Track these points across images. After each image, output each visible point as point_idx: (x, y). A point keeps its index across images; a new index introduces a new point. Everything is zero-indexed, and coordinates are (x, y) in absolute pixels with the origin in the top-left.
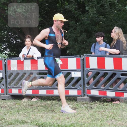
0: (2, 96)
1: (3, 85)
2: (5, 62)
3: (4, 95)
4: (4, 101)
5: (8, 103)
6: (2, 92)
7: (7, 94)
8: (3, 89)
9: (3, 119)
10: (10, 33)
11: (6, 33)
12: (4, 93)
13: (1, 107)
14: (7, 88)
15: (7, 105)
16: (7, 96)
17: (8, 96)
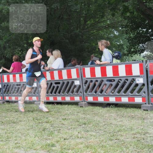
0: (143, 106)
1: (145, 92)
2: (146, 65)
3: (146, 105)
4: (146, 112)
5: (151, 114)
6: (143, 101)
7: (149, 104)
8: (145, 97)
9: (147, 133)
10: (150, 30)
11: (145, 30)
12: (145, 103)
13: (144, 119)
14: (150, 96)
15: (150, 116)
16: (149, 106)
17: (151, 106)
